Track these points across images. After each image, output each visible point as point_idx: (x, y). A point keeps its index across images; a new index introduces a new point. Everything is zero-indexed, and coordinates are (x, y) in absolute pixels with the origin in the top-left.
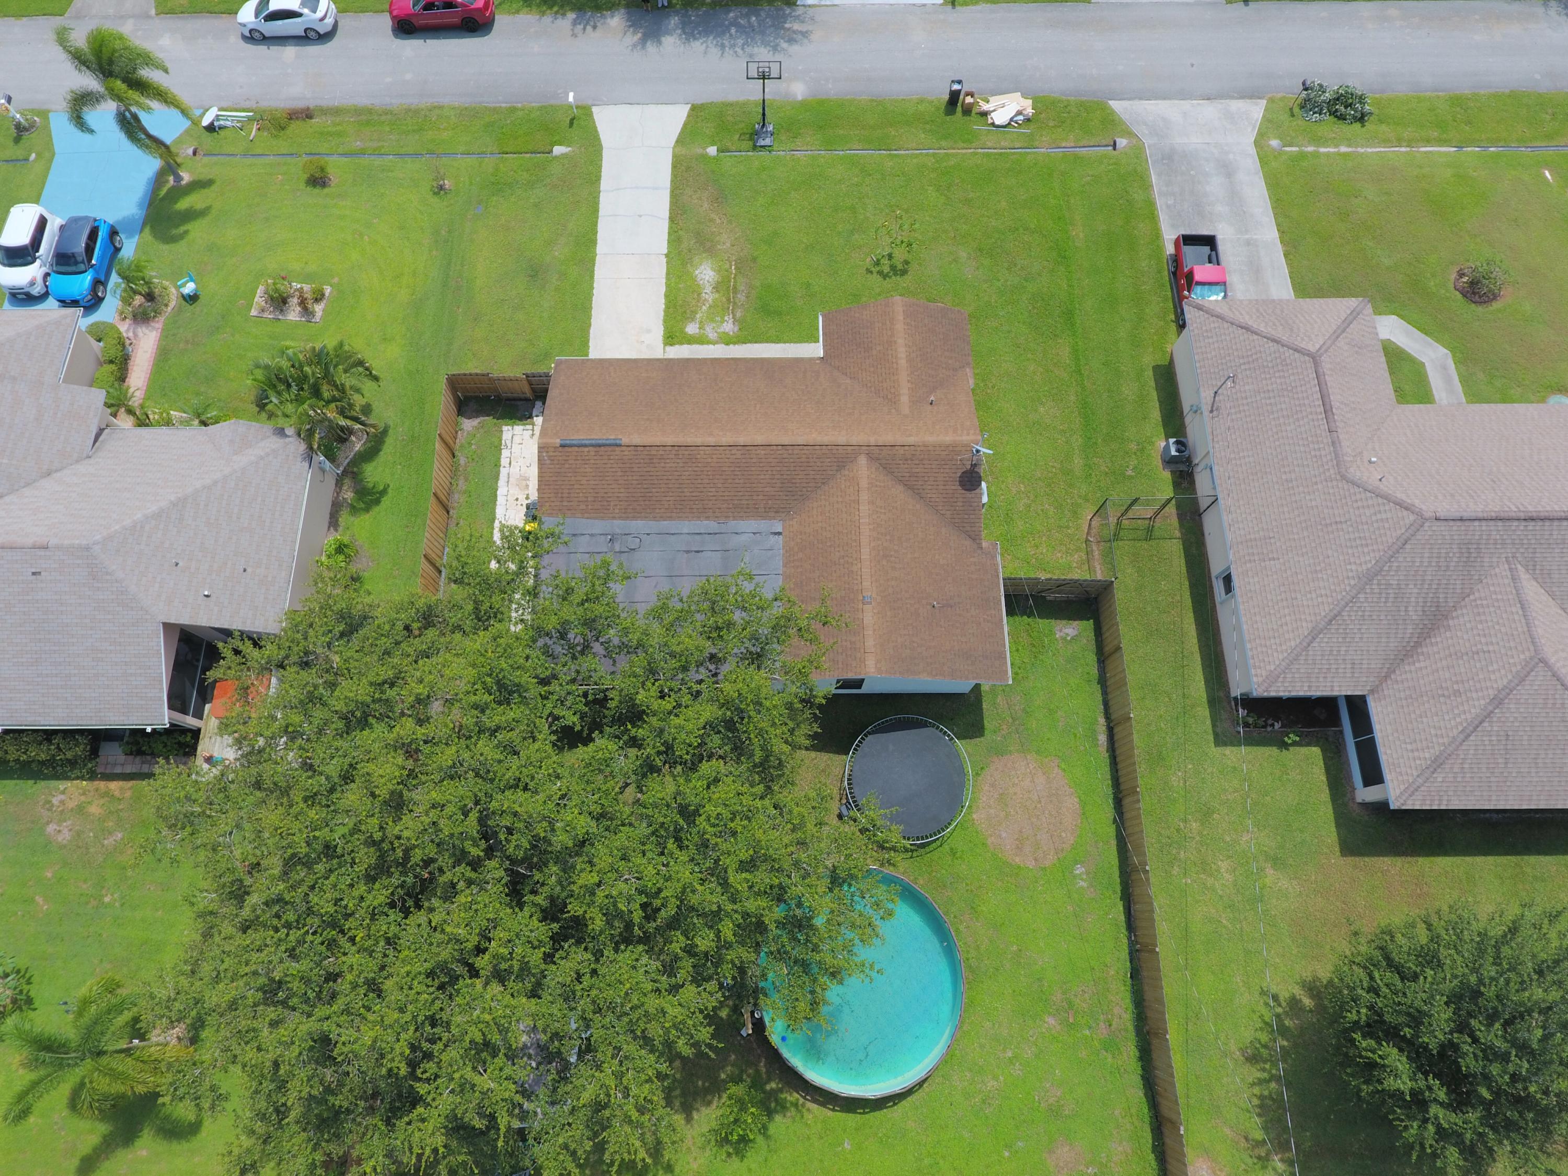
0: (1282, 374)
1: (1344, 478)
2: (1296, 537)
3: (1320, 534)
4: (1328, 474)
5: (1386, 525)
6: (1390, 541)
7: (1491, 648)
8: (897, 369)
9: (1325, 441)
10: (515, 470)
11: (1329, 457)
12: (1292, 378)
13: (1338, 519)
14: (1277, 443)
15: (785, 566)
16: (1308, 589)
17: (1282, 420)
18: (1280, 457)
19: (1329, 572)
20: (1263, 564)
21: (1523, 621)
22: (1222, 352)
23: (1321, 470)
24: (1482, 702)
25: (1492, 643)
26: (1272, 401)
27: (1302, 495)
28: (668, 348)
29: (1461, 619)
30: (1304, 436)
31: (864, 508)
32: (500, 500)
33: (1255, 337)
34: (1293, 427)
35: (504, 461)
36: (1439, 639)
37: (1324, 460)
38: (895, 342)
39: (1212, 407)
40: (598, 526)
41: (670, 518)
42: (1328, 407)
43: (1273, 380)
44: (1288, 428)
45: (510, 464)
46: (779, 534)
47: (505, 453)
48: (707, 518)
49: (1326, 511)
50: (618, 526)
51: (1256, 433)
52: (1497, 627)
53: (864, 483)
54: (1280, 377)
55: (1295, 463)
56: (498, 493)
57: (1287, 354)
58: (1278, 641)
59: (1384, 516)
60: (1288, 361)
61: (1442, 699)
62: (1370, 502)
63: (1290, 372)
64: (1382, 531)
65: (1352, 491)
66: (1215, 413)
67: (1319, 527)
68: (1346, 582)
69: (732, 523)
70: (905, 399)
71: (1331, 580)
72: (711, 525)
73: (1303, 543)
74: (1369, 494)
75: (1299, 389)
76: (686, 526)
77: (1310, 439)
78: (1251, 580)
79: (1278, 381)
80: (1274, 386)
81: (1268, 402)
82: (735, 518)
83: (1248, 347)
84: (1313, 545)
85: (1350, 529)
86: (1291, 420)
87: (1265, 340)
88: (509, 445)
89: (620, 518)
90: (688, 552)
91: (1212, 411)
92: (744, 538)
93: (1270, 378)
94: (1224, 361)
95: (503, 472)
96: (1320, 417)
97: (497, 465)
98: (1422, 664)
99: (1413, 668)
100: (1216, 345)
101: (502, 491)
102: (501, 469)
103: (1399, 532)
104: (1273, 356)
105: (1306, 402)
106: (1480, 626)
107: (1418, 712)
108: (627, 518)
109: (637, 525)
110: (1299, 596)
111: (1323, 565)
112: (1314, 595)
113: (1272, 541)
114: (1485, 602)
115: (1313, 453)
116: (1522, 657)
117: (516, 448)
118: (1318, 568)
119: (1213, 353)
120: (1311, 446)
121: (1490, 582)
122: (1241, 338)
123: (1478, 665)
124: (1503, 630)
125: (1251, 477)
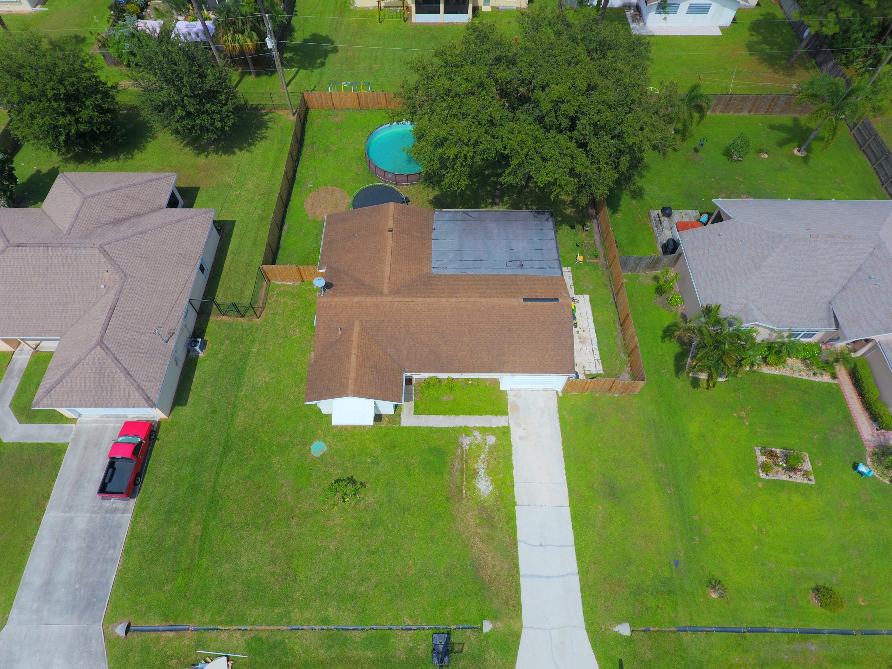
0: (124, 339)
1: (126, 275)
2: (164, 259)
3: (152, 256)
4: (132, 280)
5: (119, 248)
6: (122, 241)
7: (102, 206)
8: (358, 348)
9: (123, 295)
10: (590, 347)
11: (127, 287)
12: (120, 334)
13: (140, 258)
14: (148, 304)
15: (431, 254)
16: (171, 237)
17: (139, 314)
18: (151, 296)
19: (158, 240)
20: (186, 253)
21: (81, 210)
22: (150, 365)
23: (134, 283)
24: (120, 191)
25: (101, 207)
26: (138, 326)
27: (150, 275)
28: (506, 425)
29: (107, 220)
30: (132, 302)
31: (387, 269)
32: (593, 331)
33: (126, 366)
34: (135, 308)
35: (597, 352)
36: (122, 216)
37: (130, 287)
38: (357, 365)
39: (172, 335)
40: (530, 272)
41: (492, 275)
42: (111, 311)
43: (131, 337)
44: (138, 309)
45: (593, 351)
46: (433, 268)
47: (598, 357)
48: (472, 275)
49: (143, 264)
50: (519, 272)
51: (156, 312)
52: (94, 212)
53: (386, 280)
54: (126, 337)
55: (145, 291)
56: (595, 335)
57: (115, 349)
58: (196, 223)
59: (118, 252)
60: (116, 344)
61: (135, 197)
62: (120, 260)
63: (119, 338)
64: (123, 246)
65: (125, 268)
66: (172, 332)
67: (151, 259)
68: (152, 233)
69: (459, 273)
70: (356, 329)
71: (159, 236)
72: (469, 272)
73: (163, 255)
74: (118, 263)
75: (120, 327)
76: (483, 271)
77: (130, 299)
78: (195, 249)
79: (128, 335)
80: (132, 334)
81: (140, 327)
82: (457, 275)
83: (134, 361)
84: (158, 253)
85: (137, 252)
86: (134, 312)
87: (122, 362)
88: (597, 362)
89: (519, 275)
90: (481, 260)
91: (174, 333)
92: (452, 266)
93: (132, 339)
94: (152, 359)
95: (595, 346)
96: (118, 308)
97: (600, 350)
98: (135, 210)
99: (140, 211)
100: (151, 370)
101: (594, 336)
102: (597, 348)
103: (116, 243)
104: (123, 351)
105: (120, 318)
106: (101, 215)
107: (148, 196)
108: (515, 275)
109: (510, 272)
110: (177, 236)
111: (159, 243)
112: (170, 234)
113: (176, 261)
114: (92, 222)
115: (133, 292)
116: (92, 199)
117: (592, 360)
118: (162, 243)
119: (155, 366)
120: (132, 296)
121: (84, 229)
122: (134, 369)
123: (112, 203)
124: (92, 210)
125: (171, 292)
